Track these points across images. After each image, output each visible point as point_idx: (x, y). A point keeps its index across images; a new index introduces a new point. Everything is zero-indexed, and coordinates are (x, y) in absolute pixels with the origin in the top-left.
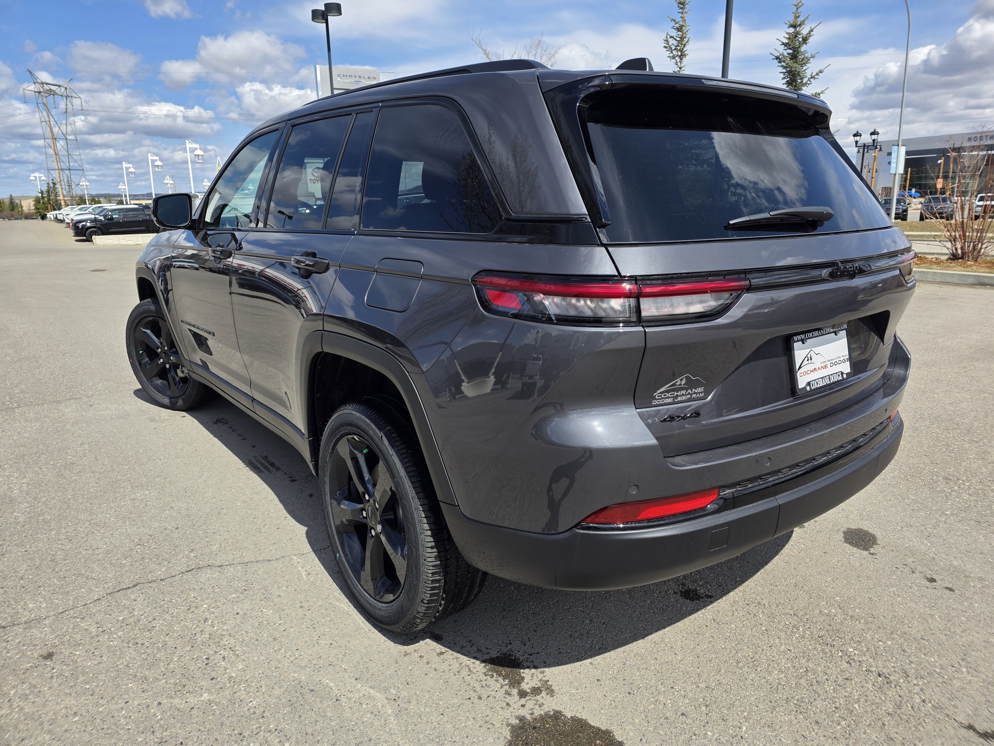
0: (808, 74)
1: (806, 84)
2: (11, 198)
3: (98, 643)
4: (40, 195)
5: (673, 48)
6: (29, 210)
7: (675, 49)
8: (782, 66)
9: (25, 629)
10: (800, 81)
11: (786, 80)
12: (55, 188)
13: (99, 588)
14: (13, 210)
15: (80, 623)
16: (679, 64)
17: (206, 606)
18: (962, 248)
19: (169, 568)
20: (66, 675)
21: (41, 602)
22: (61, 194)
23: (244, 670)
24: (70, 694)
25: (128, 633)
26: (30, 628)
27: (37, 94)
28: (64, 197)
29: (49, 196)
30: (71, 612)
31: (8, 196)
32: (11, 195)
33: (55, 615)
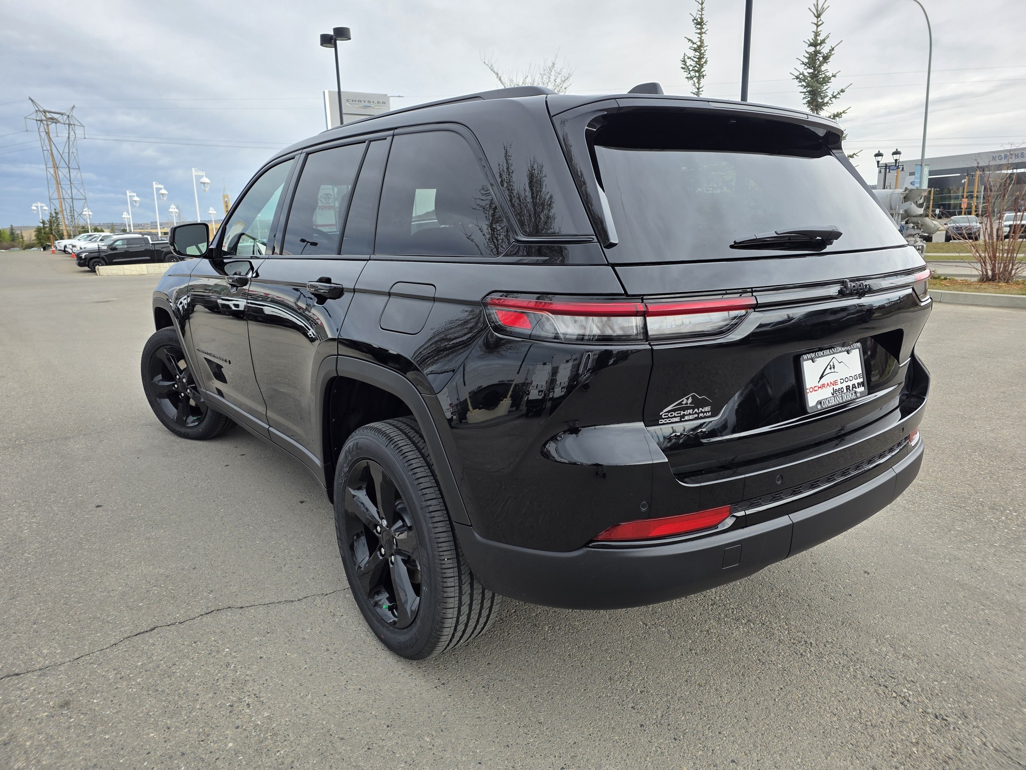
0: (830, 94)
1: (827, 103)
2: (12, 229)
3: (116, 691)
4: (42, 225)
5: (691, 68)
6: (30, 240)
7: (693, 70)
8: (802, 86)
9: (40, 676)
10: (821, 101)
11: (806, 100)
12: (57, 219)
13: (115, 632)
14: (13, 240)
15: (96, 669)
16: (697, 85)
17: (227, 650)
18: (993, 270)
19: (188, 609)
20: (84, 725)
21: (55, 648)
22: (63, 223)
23: (269, 718)
24: (89, 746)
25: (148, 678)
26: (45, 675)
27: (39, 122)
28: (66, 227)
29: (51, 226)
30: (88, 658)
31: (9, 226)
32: (12, 226)
33: (70, 661)
